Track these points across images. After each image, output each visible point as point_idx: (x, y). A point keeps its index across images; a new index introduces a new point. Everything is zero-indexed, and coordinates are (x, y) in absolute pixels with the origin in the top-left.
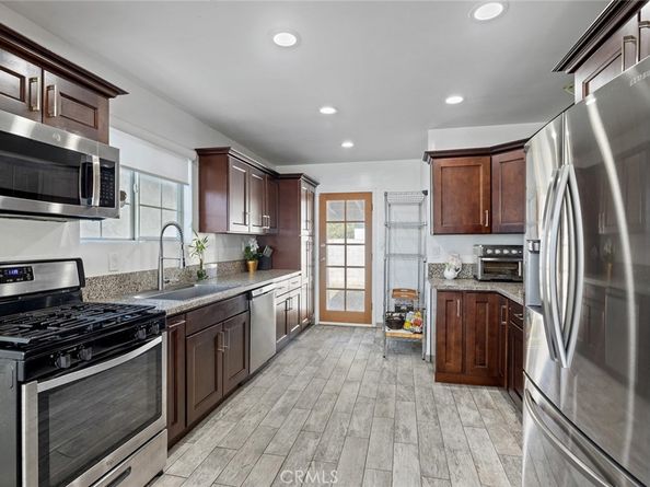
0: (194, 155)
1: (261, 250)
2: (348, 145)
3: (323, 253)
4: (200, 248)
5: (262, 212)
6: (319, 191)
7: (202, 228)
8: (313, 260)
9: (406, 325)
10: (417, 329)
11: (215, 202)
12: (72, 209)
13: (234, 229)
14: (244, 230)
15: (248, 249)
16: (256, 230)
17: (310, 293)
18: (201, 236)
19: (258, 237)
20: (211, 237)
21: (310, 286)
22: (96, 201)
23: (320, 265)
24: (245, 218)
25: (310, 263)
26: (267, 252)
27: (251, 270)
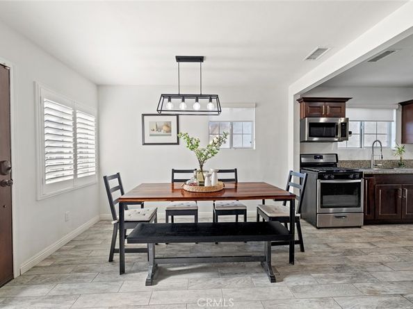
0: (398, 106)
7: (403, 142)
22: (339, 136)
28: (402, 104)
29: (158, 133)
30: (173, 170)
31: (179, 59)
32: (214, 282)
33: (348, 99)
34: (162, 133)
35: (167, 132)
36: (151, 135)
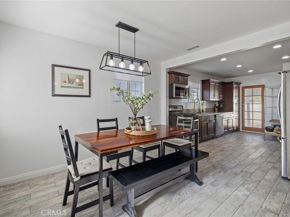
0: (201, 82)
1: (219, 105)
2: (250, 71)
3: (243, 107)
4: (202, 104)
5: (219, 94)
6: (241, 86)
7: (203, 99)
8: (239, 109)
9: (274, 131)
10: (279, 132)
11: (206, 93)
12: (185, 97)
13: (211, 99)
14: (214, 100)
15: (215, 105)
16: (218, 100)
17: (237, 120)
18: (203, 102)
19: (218, 102)
20: (205, 102)
21: (237, 117)
22: (187, 95)
23: (242, 111)
24: (214, 96)
25: (237, 110)
26: (222, 106)
27: (216, 111)
28: (202, 81)
29: (69, 85)
30: (98, 120)
31: (121, 25)
32: (176, 199)
33: (189, 75)
34: (74, 85)
35: (79, 85)
36: (62, 87)
